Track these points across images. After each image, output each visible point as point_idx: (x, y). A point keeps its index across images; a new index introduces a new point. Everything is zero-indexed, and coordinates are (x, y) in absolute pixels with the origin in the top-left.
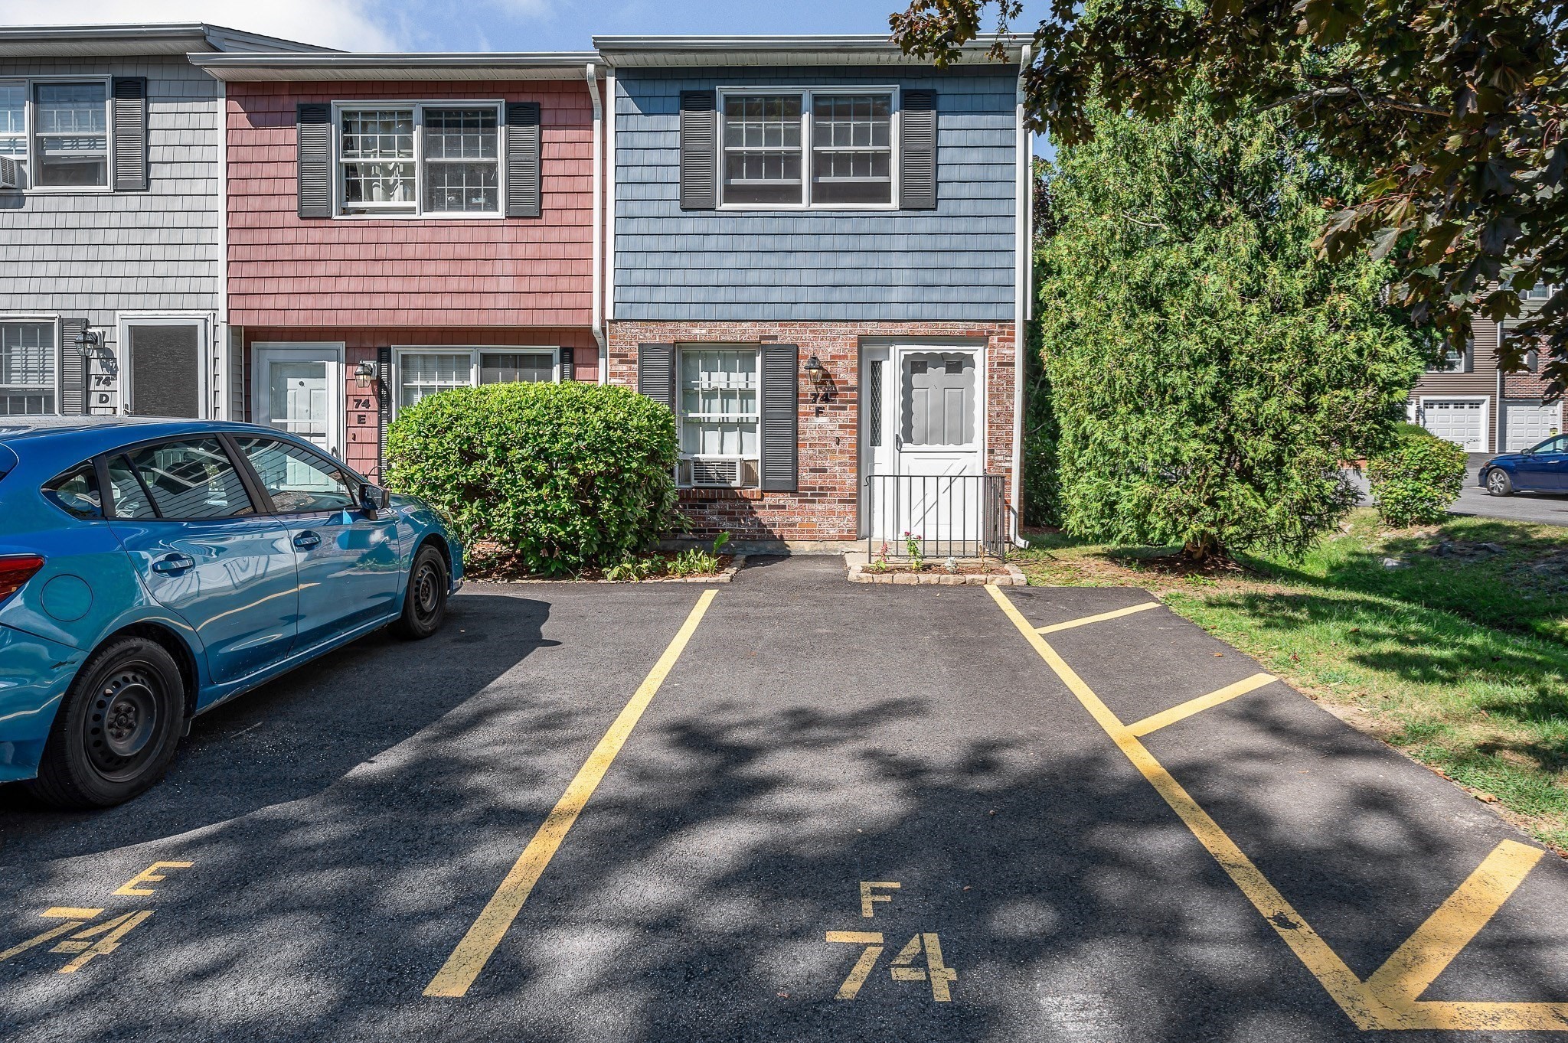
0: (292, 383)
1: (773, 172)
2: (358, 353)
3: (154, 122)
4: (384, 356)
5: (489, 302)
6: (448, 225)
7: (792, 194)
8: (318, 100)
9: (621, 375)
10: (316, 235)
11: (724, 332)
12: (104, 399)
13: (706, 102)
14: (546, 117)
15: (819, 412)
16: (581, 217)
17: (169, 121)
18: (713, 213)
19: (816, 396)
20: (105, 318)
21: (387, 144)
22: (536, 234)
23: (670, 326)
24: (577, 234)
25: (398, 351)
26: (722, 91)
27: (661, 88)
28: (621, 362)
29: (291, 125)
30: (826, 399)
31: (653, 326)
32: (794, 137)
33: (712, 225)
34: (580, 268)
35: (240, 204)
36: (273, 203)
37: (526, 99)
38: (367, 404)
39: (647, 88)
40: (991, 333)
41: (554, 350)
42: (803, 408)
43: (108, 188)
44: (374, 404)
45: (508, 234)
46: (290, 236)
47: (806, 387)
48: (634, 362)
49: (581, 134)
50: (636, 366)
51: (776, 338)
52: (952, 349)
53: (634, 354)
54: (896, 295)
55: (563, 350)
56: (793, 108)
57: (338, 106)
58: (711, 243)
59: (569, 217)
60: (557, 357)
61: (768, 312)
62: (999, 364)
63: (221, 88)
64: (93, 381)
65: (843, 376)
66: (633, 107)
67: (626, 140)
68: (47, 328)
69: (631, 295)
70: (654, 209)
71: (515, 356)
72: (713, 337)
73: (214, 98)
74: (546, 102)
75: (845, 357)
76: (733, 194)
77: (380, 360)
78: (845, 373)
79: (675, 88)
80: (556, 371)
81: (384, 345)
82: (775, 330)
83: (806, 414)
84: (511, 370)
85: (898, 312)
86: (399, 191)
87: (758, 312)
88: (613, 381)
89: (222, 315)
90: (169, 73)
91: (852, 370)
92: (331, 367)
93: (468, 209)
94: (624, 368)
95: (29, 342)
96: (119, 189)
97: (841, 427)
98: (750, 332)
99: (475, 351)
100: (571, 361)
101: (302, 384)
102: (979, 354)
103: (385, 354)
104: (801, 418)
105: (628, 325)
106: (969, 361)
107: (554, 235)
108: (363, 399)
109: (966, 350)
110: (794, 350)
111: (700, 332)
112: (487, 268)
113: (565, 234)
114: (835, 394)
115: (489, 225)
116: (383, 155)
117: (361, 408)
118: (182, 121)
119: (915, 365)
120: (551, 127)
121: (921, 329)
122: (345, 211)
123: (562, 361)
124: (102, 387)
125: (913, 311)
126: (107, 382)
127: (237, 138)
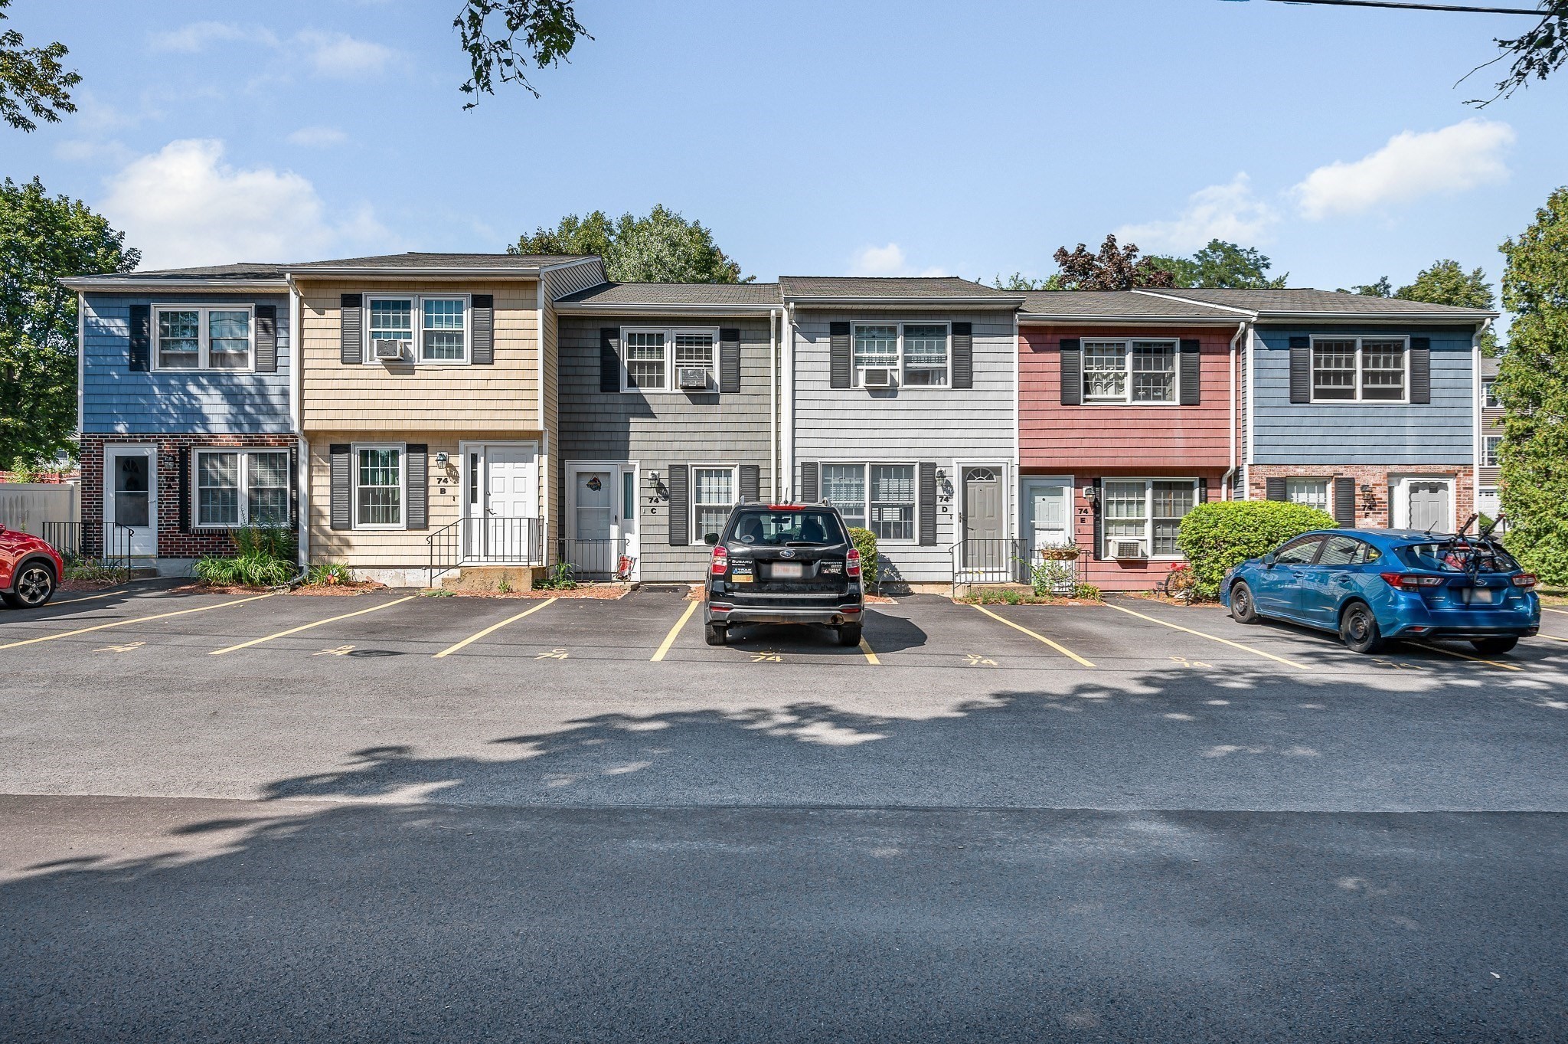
0: (1038, 499)
1: (1337, 382)
2: (1081, 482)
4: (1097, 483)
5: (1169, 453)
6: (1142, 408)
7: (1350, 394)
8: (1072, 337)
9: (1256, 495)
10: (1071, 415)
11: (1313, 471)
12: (944, 509)
13: (1304, 343)
14: (1202, 347)
15: (1367, 515)
16: (1222, 405)
17: (984, 348)
18: (1308, 405)
19: (1365, 506)
20: (946, 462)
21: (1110, 362)
22: (1196, 414)
23: (1284, 468)
24: (1221, 414)
25: (1105, 480)
26: (1313, 337)
27: (1278, 335)
28: (1257, 488)
29: (1056, 350)
30: (1370, 508)
31: (1274, 468)
32: (1350, 362)
33: (1307, 411)
34: (1223, 433)
35: (1027, 396)
36: (1046, 396)
37: (1191, 337)
38: (1086, 511)
39: (1271, 335)
40: (1459, 471)
41: (1196, 480)
42: (1357, 513)
43: (949, 385)
44: (1091, 512)
45: (1179, 414)
46: (1054, 415)
47: (1359, 501)
48: (1264, 488)
49: (1222, 358)
50: (1265, 490)
51: (1342, 474)
52: (1436, 480)
53: (1264, 483)
54: (1409, 450)
55: (1201, 480)
56: (1350, 347)
57: (1083, 340)
58: (1307, 421)
59: (1215, 405)
60: (1197, 483)
61: (1341, 459)
62: (1464, 488)
63: (1016, 330)
64: (938, 499)
65: (1379, 496)
66: (1264, 346)
67: (1259, 363)
69: (1264, 450)
70: (1276, 402)
71: (1170, 483)
72: (1308, 474)
73: (1012, 335)
74: (1203, 339)
75: (1380, 485)
76: (1319, 394)
77: (1095, 486)
78: (1380, 494)
79: (1287, 335)
80: (1196, 492)
81: (1096, 477)
82: (1341, 470)
83: (1360, 517)
84: (1178, 491)
85: (1410, 460)
86: (1112, 389)
87: (1334, 460)
88: (1253, 498)
89: (1016, 461)
90: (985, 320)
91: (1385, 492)
92: (1067, 490)
93: (1154, 399)
94: (1258, 491)
95: (898, 476)
96: (956, 386)
97: (1379, 524)
98: (1328, 471)
99: (1149, 481)
100: (1205, 486)
101: (1044, 499)
102: (1451, 483)
103: (1097, 482)
104: (1357, 519)
105: (1261, 467)
106: (1445, 487)
107: (1207, 414)
108: (1084, 509)
109: (1443, 480)
110: (1351, 482)
111: (1301, 471)
112: (1169, 434)
113: (1214, 414)
114: (1375, 505)
115: (1173, 409)
116: (1118, 369)
117: (1083, 514)
118: (992, 348)
119: (1414, 489)
120: (1205, 354)
121: (1422, 470)
122: (1086, 400)
123: (1200, 486)
124: (944, 502)
125: (1417, 459)
126: (947, 500)
127: (1026, 358)
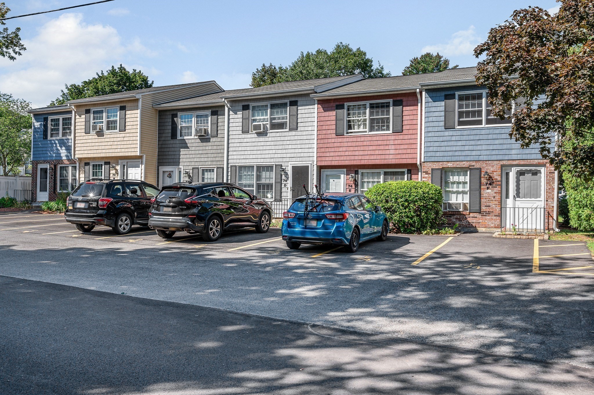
0: (331, 180)
1: (474, 116)
2: (349, 172)
3: (299, 112)
4: (356, 173)
5: (387, 157)
6: (376, 135)
7: (480, 122)
8: (341, 103)
9: (426, 178)
10: (340, 140)
11: (458, 165)
12: (285, 185)
13: (452, 97)
14: (404, 103)
15: (488, 188)
16: (414, 132)
17: (303, 111)
18: (454, 130)
19: (487, 183)
20: (286, 164)
21: (359, 114)
22: (401, 137)
23: (441, 163)
24: (413, 137)
25: (360, 171)
26: (457, 93)
27: (439, 94)
28: (426, 174)
29: (334, 110)
30: (490, 184)
31: (436, 163)
32: (480, 105)
33: (454, 133)
34: (413, 146)
35: (321, 132)
36: (329, 132)
37: (398, 99)
38: (352, 186)
39: (434, 94)
40: (547, 163)
41: (405, 170)
42: (482, 187)
43: (287, 130)
44: (354, 186)
45: (393, 138)
46: (333, 140)
47: (484, 181)
48: (430, 174)
49: (415, 107)
50: (430, 175)
51: (474, 166)
52: (533, 168)
53: (430, 172)
54: (514, 152)
55: (408, 170)
56: (480, 97)
57: (346, 104)
58: (454, 138)
59: (411, 132)
60: (406, 172)
61: (472, 158)
62: (550, 173)
63: (316, 102)
64: (283, 181)
65: (496, 177)
66: (430, 100)
67: (428, 109)
68: (272, 167)
69: (429, 154)
70: (436, 129)
71: (394, 172)
72: (454, 166)
73: (314, 105)
74: (404, 99)
75: (496, 171)
76: (461, 123)
77: (356, 174)
78: (496, 176)
79: (443, 94)
80: (406, 176)
81: (356, 169)
82: (473, 164)
83: (484, 189)
84: (392, 176)
85: (514, 157)
86: (362, 126)
87: (468, 158)
88: (424, 179)
89: (315, 163)
90: (303, 99)
91: (499, 175)
92: (342, 176)
93: (381, 131)
94: (427, 176)
95: (268, 171)
96: (291, 130)
97: (495, 193)
98: (466, 164)
99: (382, 171)
100: (410, 173)
101: (334, 181)
102: (543, 170)
103: (357, 172)
104: (482, 190)
105: (428, 163)
106: (540, 172)
107: (406, 137)
108: (351, 185)
109: (538, 168)
110: (480, 170)
111: (450, 165)
112: (387, 147)
113: (409, 137)
114: (493, 183)
115: (388, 135)
116: (358, 117)
117: (350, 187)
118: (306, 111)
119: (521, 173)
120: (405, 106)
121: (522, 162)
122: (347, 133)
123: (408, 173)
124: (285, 182)
125: (519, 157)
126: (286, 181)
127: (320, 115)
